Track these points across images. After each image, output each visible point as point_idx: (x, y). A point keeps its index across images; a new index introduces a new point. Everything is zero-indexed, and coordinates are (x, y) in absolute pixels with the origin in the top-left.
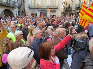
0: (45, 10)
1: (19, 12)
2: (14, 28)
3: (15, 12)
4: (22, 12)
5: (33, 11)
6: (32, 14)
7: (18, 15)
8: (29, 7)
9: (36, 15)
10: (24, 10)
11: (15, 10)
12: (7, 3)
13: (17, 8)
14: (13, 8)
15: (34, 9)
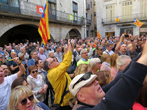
0: (130, 25)
1: (87, 31)
2: (85, 53)
3: (83, 32)
4: (92, 31)
5: (108, 29)
6: (107, 34)
7: (86, 37)
8: (103, 23)
9: (113, 34)
10: (96, 28)
11: (83, 28)
12: (74, 20)
13: (85, 26)
14: (80, 26)
15: (110, 24)
